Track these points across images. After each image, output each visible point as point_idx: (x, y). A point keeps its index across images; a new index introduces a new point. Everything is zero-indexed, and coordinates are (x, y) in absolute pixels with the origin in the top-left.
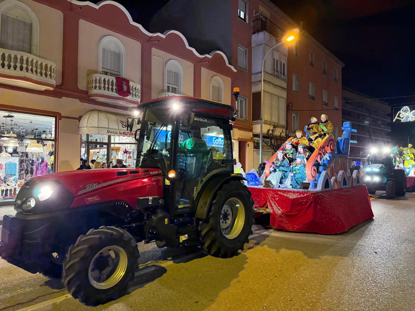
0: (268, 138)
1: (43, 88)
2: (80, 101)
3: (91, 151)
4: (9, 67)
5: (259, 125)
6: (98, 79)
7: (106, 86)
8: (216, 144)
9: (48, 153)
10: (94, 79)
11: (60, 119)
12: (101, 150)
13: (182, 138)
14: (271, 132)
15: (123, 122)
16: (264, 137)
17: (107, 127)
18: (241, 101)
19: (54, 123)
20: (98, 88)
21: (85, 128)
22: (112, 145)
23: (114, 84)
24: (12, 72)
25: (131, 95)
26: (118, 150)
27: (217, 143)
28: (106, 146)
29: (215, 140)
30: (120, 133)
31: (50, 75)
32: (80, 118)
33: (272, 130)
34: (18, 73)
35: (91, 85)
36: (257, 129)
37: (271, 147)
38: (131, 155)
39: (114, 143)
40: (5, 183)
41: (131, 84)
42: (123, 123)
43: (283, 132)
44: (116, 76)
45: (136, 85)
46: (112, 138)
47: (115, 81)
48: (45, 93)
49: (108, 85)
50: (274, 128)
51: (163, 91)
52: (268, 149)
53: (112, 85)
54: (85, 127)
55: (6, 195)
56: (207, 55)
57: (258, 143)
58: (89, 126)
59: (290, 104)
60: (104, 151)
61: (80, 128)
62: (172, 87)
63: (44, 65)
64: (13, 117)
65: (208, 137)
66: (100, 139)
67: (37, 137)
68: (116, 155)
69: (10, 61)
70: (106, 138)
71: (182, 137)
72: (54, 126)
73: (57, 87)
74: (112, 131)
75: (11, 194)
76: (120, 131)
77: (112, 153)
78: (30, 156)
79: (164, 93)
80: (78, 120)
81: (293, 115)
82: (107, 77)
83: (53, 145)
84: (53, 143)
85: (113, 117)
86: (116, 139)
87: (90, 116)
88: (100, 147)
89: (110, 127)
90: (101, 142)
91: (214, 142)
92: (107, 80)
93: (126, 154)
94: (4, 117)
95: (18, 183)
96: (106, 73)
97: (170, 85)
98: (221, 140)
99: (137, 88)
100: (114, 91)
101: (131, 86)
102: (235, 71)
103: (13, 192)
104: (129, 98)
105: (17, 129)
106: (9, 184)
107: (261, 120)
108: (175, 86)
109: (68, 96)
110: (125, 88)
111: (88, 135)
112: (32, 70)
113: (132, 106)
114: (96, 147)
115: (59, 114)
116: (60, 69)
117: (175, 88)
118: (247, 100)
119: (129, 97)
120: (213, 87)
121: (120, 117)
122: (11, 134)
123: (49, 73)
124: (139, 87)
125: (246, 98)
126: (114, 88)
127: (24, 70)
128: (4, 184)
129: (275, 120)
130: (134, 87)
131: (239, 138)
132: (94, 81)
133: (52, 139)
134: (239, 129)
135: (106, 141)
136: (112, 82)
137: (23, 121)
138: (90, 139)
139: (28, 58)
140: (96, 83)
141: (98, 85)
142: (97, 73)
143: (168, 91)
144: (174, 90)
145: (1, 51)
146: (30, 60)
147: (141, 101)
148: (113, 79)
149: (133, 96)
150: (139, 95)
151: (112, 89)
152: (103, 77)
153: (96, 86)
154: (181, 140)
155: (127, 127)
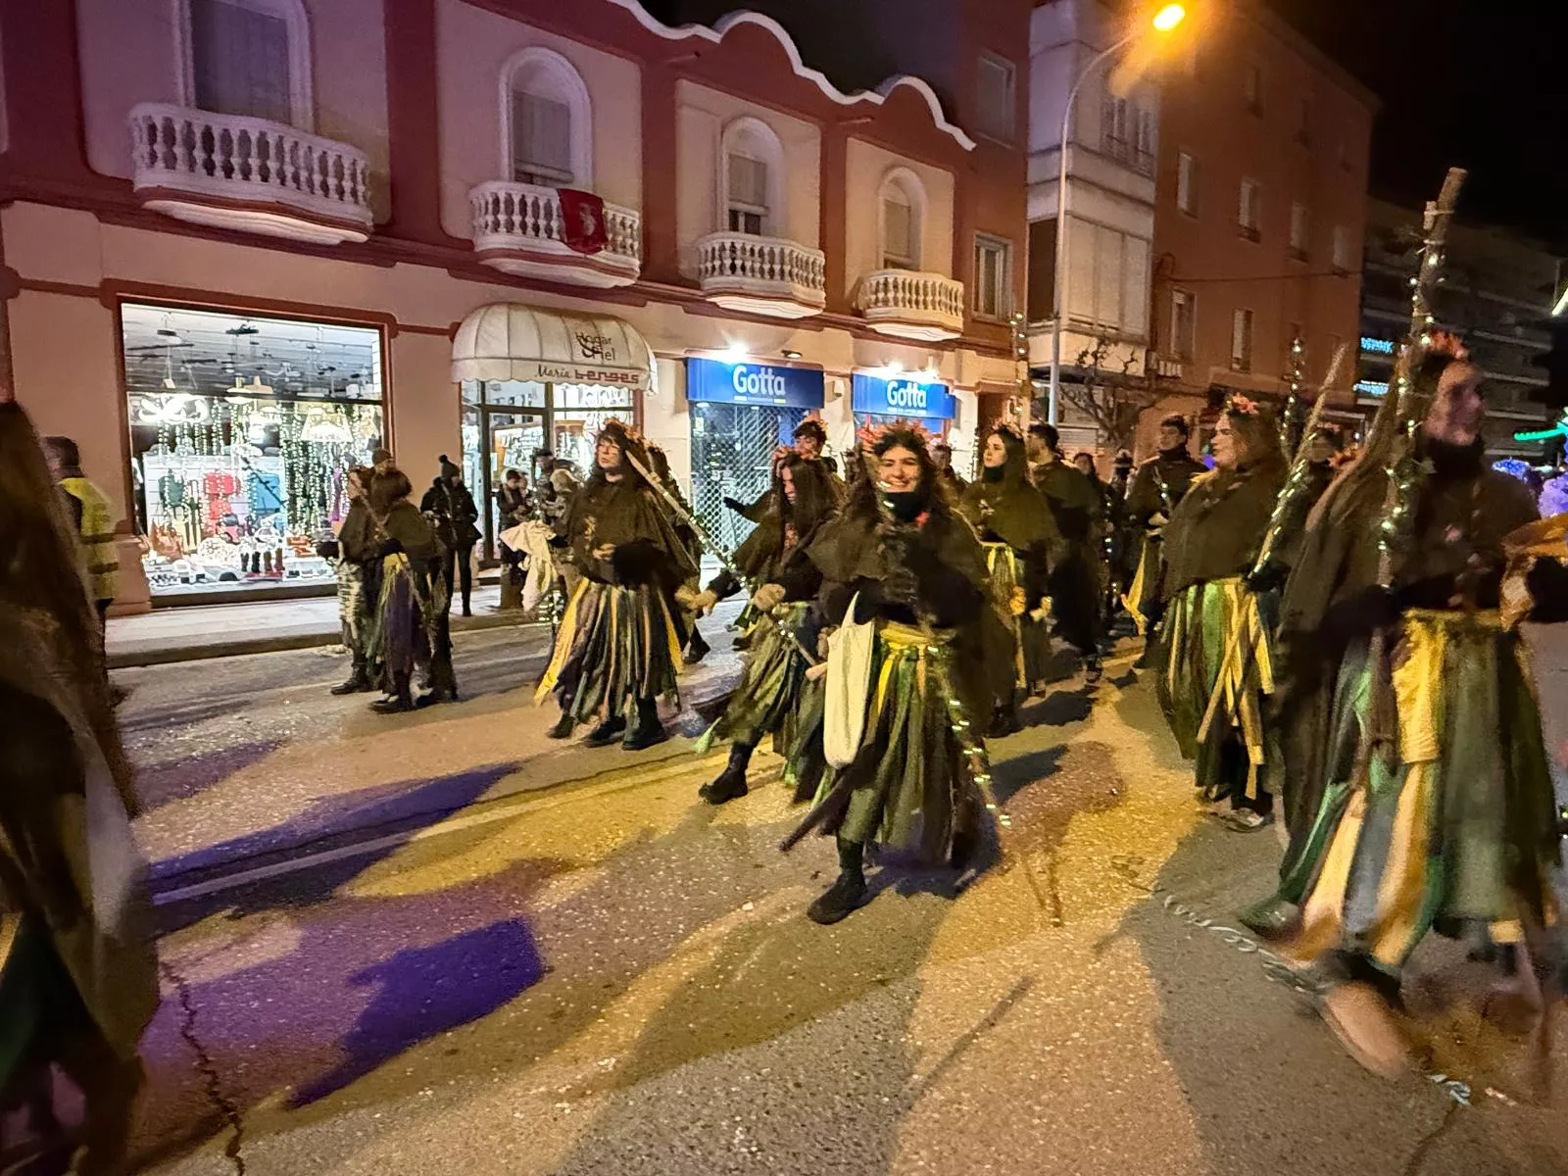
0: (1080, 381)
1: (333, 236)
2: (454, 276)
3: (498, 434)
4: (228, 171)
5: (1050, 338)
6: (502, 197)
7: (530, 220)
8: (898, 405)
9: (366, 442)
10: (490, 200)
11: (394, 335)
12: (528, 431)
13: (779, 388)
14: (1089, 360)
15: (586, 340)
16: (1067, 377)
17: (537, 355)
18: (987, 252)
19: (377, 347)
20: (502, 229)
21: (470, 362)
22: (558, 416)
23: (555, 213)
24: (237, 188)
25: (610, 248)
26: (577, 428)
27: (902, 404)
28: (538, 418)
29: (894, 393)
30: (579, 376)
31: (354, 193)
32: (452, 332)
33: (1094, 355)
34: (255, 189)
35: (482, 221)
36: (1043, 350)
37: (1088, 412)
39: (566, 410)
40: (251, 534)
41: (610, 210)
42: (584, 342)
43: (1133, 360)
44: (562, 186)
45: (625, 214)
46: (557, 390)
47: (556, 203)
48: (343, 251)
49: (536, 216)
50: (1099, 345)
51: (714, 230)
52: (1080, 419)
53: (549, 216)
54: (469, 359)
55: (256, 570)
56: (869, 96)
57: (1046, 401)
58: (481, 353)
59: (1169, 259)
60: (533, 436)
61: (455, 362)
62: (748, 215)
63: (331, 160)
64: (255, 331)
65: (869, 381)
66: (523, 396)
67: (333, 395)
68: (573, 446)
69: (228, 153)
70: (541, 389)
72: (377, 358)
73: (381, 230)
74: (552, 367)
75: (268, 568)
76: (577, 367)
77: (559, 442)
78: (313, 452)
79: (717, 235)
80: (447, 338)
81: (1179, 299)
82: (531, 192)
83: (377, 418)
84: (379, 409)
85: (555, 324)
86: (568, 395)
87: (485, 324)
88: (523, 420)
89: (547, 356)
90: (527, 404)
91: (893, 397)
92: (529, 201)
94: (229, 332)
95: (288, 534)
96: (528, 178)
97: (741, 207)
98: (915, 391)
99: (628, 223)
100: (555, 235)
101: (610, 217)
102: (969, 145)
103: (273, 562)
104: (603, 256)
105: (272, 369)
106: (262, 538)
107: (1057, 317)
108: (755, 210)
109: (412, 258)
110: (590, 224)
111: (483, 384)
112: (296, 178)
113: (612, 285)
114: (512, 422)
115: (390, 319)
116: (385, 171)
117: (758, 217)
118: (1011, 248)
119: (603, 253)
120: (891, 206)
121: (575, 321)
122: (258, 386)
123: (347, 185)
124: (634, 218)
125: (1005, 241)
126: (555, 224)
127: (274, 179)
128: (247, 537)
129: (1108, 317)
130: (619, 220)
131: (979, 384)
132: (490, 207)
133: (375, 396)
134: (979, 353)
135: (540, 403)
136: (548, 205)
137: (288, 346)
138: (492, 398)
139: (281, 138)
140: (496, 211)
141: (502, 217)
142: (497, 178)
143: (734, 227)
144: (754, 225)
145: (201, 120)
146: (287, 147)
147: (642, 268)
148: (550, 196)
149: (614, 250)
150: (636, 245)
151: (549, 231)
152: (518, 190)
153: (496, 225)
154: (778, 393)
155: (598, 356)
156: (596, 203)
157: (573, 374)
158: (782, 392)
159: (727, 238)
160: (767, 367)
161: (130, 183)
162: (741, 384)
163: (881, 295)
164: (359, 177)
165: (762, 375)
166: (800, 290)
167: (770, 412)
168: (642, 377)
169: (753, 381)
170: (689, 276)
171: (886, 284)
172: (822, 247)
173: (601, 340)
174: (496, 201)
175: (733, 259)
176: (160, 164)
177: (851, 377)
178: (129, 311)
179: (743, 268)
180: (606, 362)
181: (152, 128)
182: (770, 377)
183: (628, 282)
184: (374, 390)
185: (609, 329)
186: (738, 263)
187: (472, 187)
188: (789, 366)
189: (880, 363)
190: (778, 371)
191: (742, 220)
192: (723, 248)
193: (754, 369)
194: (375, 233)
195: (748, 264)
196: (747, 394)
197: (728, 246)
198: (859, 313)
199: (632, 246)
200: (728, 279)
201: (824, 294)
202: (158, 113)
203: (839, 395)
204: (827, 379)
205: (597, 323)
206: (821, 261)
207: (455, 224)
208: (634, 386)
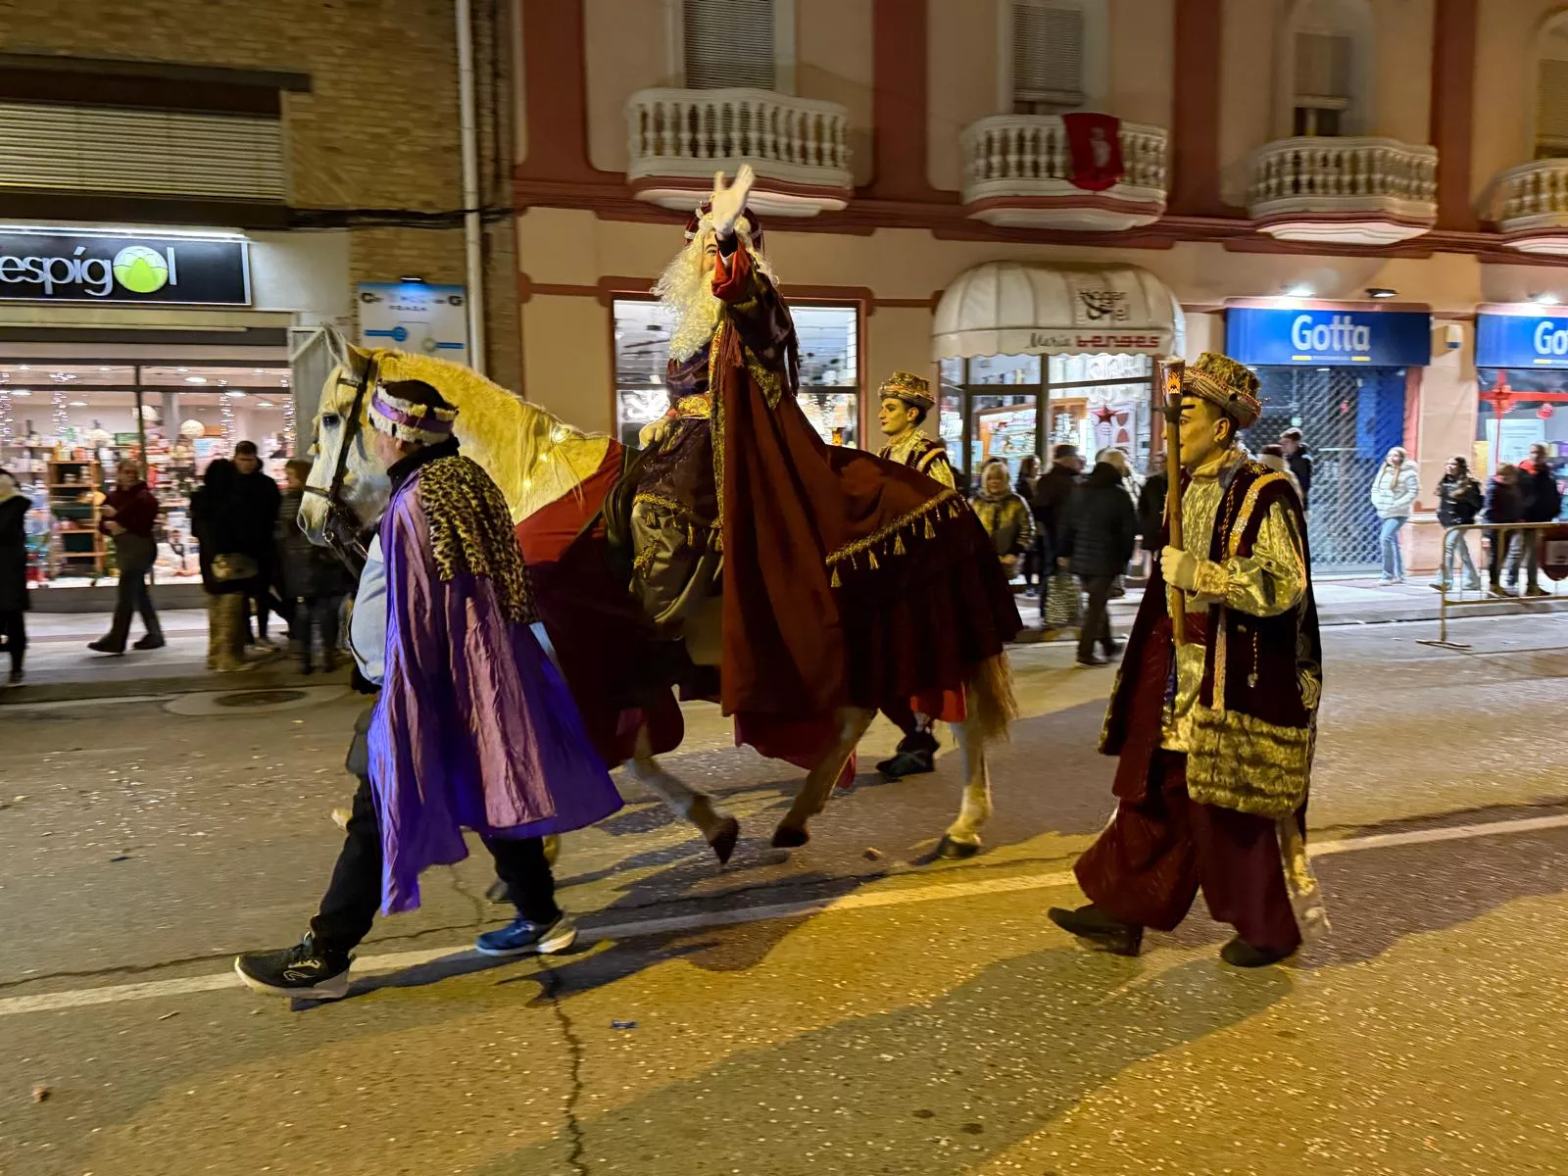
1: (811, 205)
2: (938, 237)
3: (983, 418)
4: (711, 150)
6: (996, 135)
8: (1552, 356)
10: (983, 142)
11: (869, 313)
12: (1019, 414)
13: (1361, 341)
15: (1092, 298)
17: (1029, 322)
19: (853, 327)
20: (995, 173)
21: (954, 337)
22: (1055, 395)
23: (1059, 145)
25: (1127, 179)
26: (1077, 409)
28: (1031, 399)
29: (1547, 338)
30: (1081, 344)
31: (833, 155)
32: (933, 303)
35: (972, 168)
38: (1129, 427)
39: (1065, 386)
41: (1128, 132)
42: (1089, 301)
44: (1070, 111)
45: (1148, 134)
46: (1055, 364)
47: (1061, 132)
48: (824, 222)
49: (1036, 152)
51: (1271, 137)
53: (1051, 149)
54: (952, 333)
58: (965, 325)
60: (1024, 420)
61: (936, 339)
62: (1322, 113)
63: (811, 122)
65: (1505, 322)
66: (1015, 372)
68: (1073, 429)
69: (711, 130)
70: (1035, 364)
71: (1361, 335)
72: (852, 340)
73: (860, 193)
74: (1047, 335)
76: (1080, 333)
77: (1055, 424)
79: (1280, 143)
80: (928, 310)
82: (1029, 124)
83: (850, 407)
84: (853, 397)
85: (1053, 281)
86: (1068, 367)
87: (970, 291)
88: (1015, 403)
89: (1042, 322)
90: (1019, 382)
91: (1544, 343)
92: (1028, 135)
93: (1105, 424)
96: (1028, 108)
97: (1307, 102)
99: (1153, 144)
100: (1059, 174)
101: (1128, 140)
104: (1118, 191)
108: (1332, 104)
109: (893, 221)
110: (1102, 153)
111: (967, 362)
112: (776, 148)
113: (1129, 226)
114: (1001, 404)
115: (865, 293)
116: (866, 124)
117: (1336, 112)
119: (1117, 187)
120: (1550, 68)
121: (1081, 276)
123: (827, 146)
124: (1161, 140)
126: (1059, 159)
130: (1140, 143)
132: (983, 149)
133: (850, 383)
135: (1034, 379)
136: (1051, 138)
138: (978, 377)
139: (762, 106)
140: (990, 151)
141: (996, 160)
142: (992, 112)
143: (1300, 130)
144: (1330, 124)
145: (687, 98)
146: (768, 113)
147: (1169, 200)
148: (1053, 125)
149: (1133, 183)
150: (1162, 173)
151: (1051, 168)
152: (1015, 124)
153: (989, 167)
154: (1359, 347)
155: (1107, 316)
156: (1110, 125)
157: (1073, 341)
158: (1365, 347)
159: (1288, 147)
160: (1342, 314)
161: (624, 175)
162: (1303, 338)
163: (1528, 199)
164: (839, 135)
165: (1336, 326)
166: (1396, 204)
167: (1343, 374)
168: (1165, 338)
169: (1321, 335)
170: (1234, 203)
171: (1537, 181)
172: (1435, 140)
173: (1112, 297)
174: (990, 141)
175: (1297, 173)
176: (650, 152)
177: (1475, 319)
178: (622, 308)
179: (1311, 184)
180: (1119, 324)
181: (644, 116)
182: (1347, 327)
183: (1152, 220)
184: (849, 377)
185: (1123, 282)
186: (1304, 178)
187: (963, 127)
188: (1377, 309)
189: (1524, 294)
190: (1358, 318)
191: (1312, 122)
192: (1282, 162)
193: (1322, 317)
194: (854, 198)
195: (1319, 178)
196: (1312, 351)
197: (1289, 156)
198: (1490, 227)
199: (1156, 174)
200: (1290, 202)
201: (1433, 206)
202: (648, 99)
203: (1454, 345)
204: (1436, 325)
205: (1108, 275)
206: (1431, 159)
207: (941, 176)
208: (1153, 351)
